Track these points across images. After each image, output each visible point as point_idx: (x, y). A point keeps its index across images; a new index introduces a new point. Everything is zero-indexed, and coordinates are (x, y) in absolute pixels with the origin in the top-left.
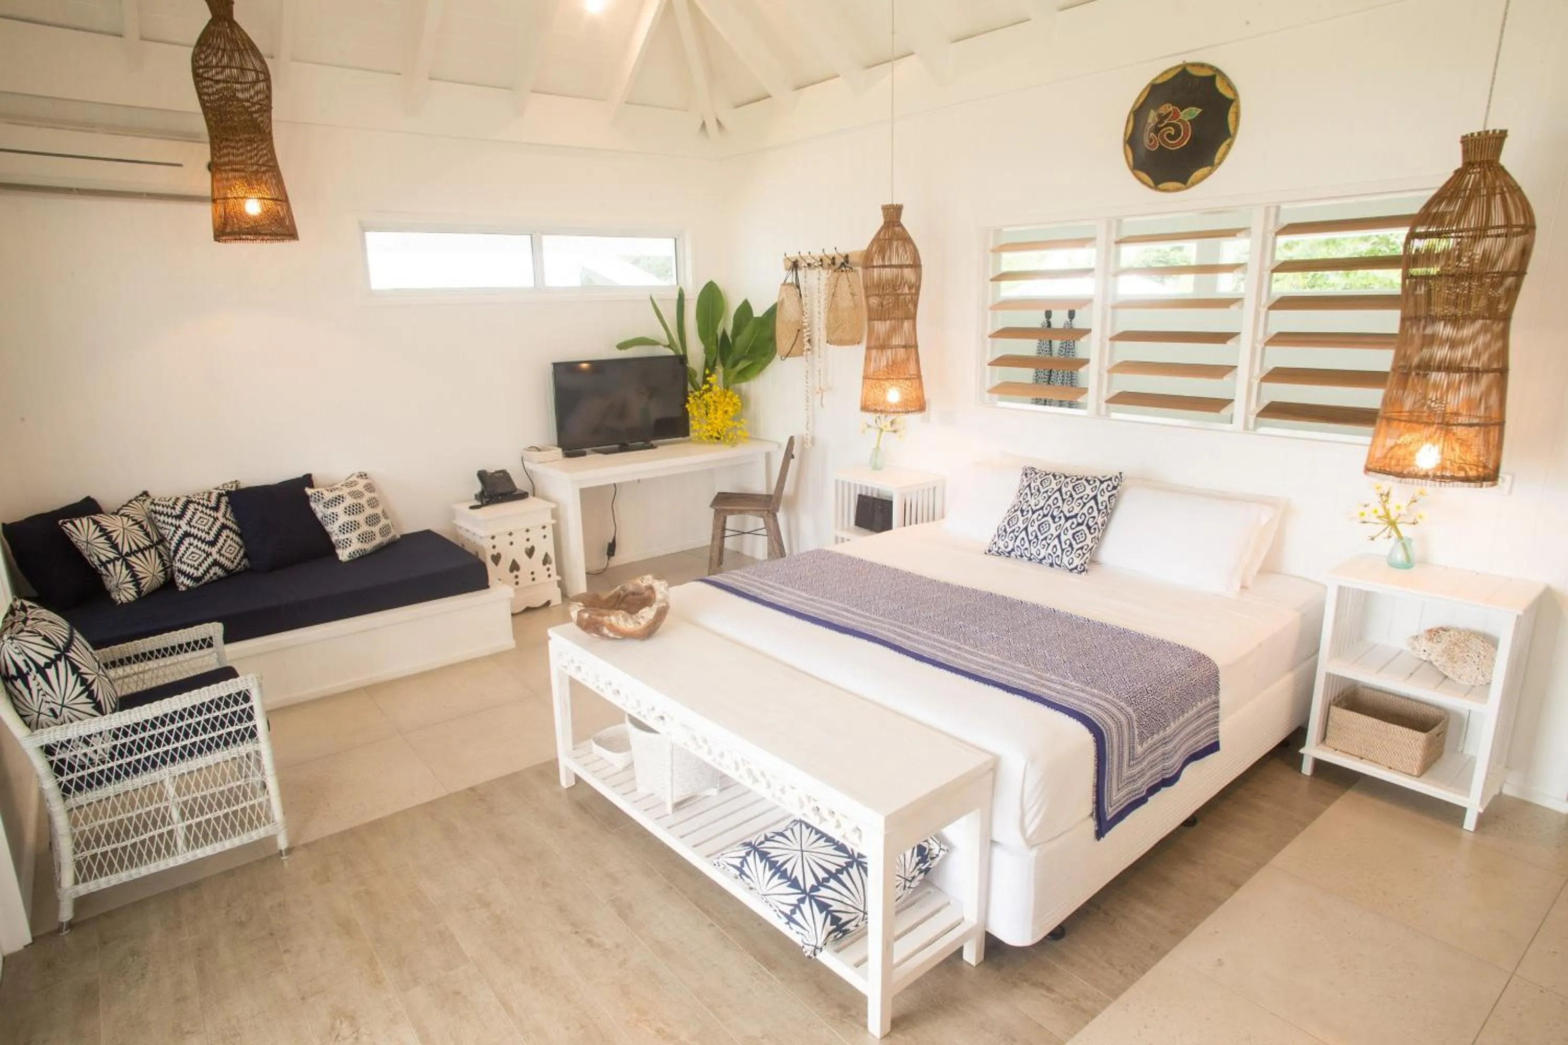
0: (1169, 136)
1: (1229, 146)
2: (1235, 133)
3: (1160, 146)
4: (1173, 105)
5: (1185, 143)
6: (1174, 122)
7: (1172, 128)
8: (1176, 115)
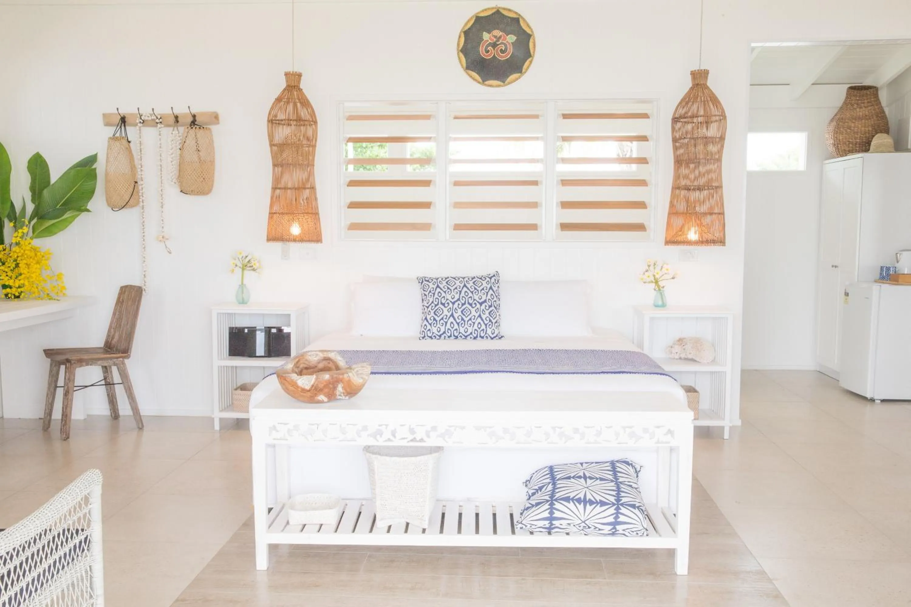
0: (501, 50)
1: (531, 62)
2: (534, 55)
3: (494, 55)
4: (501, 32)
5: (509, 57)
6: (505, 42)
7: (503, 45)
8: (505, 39)
